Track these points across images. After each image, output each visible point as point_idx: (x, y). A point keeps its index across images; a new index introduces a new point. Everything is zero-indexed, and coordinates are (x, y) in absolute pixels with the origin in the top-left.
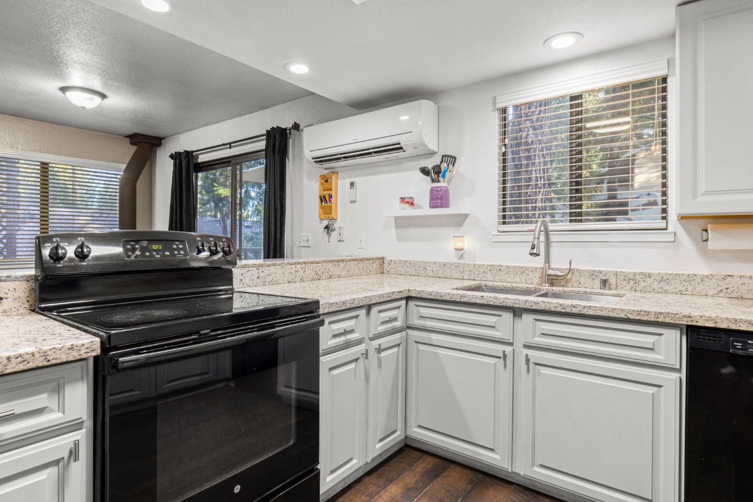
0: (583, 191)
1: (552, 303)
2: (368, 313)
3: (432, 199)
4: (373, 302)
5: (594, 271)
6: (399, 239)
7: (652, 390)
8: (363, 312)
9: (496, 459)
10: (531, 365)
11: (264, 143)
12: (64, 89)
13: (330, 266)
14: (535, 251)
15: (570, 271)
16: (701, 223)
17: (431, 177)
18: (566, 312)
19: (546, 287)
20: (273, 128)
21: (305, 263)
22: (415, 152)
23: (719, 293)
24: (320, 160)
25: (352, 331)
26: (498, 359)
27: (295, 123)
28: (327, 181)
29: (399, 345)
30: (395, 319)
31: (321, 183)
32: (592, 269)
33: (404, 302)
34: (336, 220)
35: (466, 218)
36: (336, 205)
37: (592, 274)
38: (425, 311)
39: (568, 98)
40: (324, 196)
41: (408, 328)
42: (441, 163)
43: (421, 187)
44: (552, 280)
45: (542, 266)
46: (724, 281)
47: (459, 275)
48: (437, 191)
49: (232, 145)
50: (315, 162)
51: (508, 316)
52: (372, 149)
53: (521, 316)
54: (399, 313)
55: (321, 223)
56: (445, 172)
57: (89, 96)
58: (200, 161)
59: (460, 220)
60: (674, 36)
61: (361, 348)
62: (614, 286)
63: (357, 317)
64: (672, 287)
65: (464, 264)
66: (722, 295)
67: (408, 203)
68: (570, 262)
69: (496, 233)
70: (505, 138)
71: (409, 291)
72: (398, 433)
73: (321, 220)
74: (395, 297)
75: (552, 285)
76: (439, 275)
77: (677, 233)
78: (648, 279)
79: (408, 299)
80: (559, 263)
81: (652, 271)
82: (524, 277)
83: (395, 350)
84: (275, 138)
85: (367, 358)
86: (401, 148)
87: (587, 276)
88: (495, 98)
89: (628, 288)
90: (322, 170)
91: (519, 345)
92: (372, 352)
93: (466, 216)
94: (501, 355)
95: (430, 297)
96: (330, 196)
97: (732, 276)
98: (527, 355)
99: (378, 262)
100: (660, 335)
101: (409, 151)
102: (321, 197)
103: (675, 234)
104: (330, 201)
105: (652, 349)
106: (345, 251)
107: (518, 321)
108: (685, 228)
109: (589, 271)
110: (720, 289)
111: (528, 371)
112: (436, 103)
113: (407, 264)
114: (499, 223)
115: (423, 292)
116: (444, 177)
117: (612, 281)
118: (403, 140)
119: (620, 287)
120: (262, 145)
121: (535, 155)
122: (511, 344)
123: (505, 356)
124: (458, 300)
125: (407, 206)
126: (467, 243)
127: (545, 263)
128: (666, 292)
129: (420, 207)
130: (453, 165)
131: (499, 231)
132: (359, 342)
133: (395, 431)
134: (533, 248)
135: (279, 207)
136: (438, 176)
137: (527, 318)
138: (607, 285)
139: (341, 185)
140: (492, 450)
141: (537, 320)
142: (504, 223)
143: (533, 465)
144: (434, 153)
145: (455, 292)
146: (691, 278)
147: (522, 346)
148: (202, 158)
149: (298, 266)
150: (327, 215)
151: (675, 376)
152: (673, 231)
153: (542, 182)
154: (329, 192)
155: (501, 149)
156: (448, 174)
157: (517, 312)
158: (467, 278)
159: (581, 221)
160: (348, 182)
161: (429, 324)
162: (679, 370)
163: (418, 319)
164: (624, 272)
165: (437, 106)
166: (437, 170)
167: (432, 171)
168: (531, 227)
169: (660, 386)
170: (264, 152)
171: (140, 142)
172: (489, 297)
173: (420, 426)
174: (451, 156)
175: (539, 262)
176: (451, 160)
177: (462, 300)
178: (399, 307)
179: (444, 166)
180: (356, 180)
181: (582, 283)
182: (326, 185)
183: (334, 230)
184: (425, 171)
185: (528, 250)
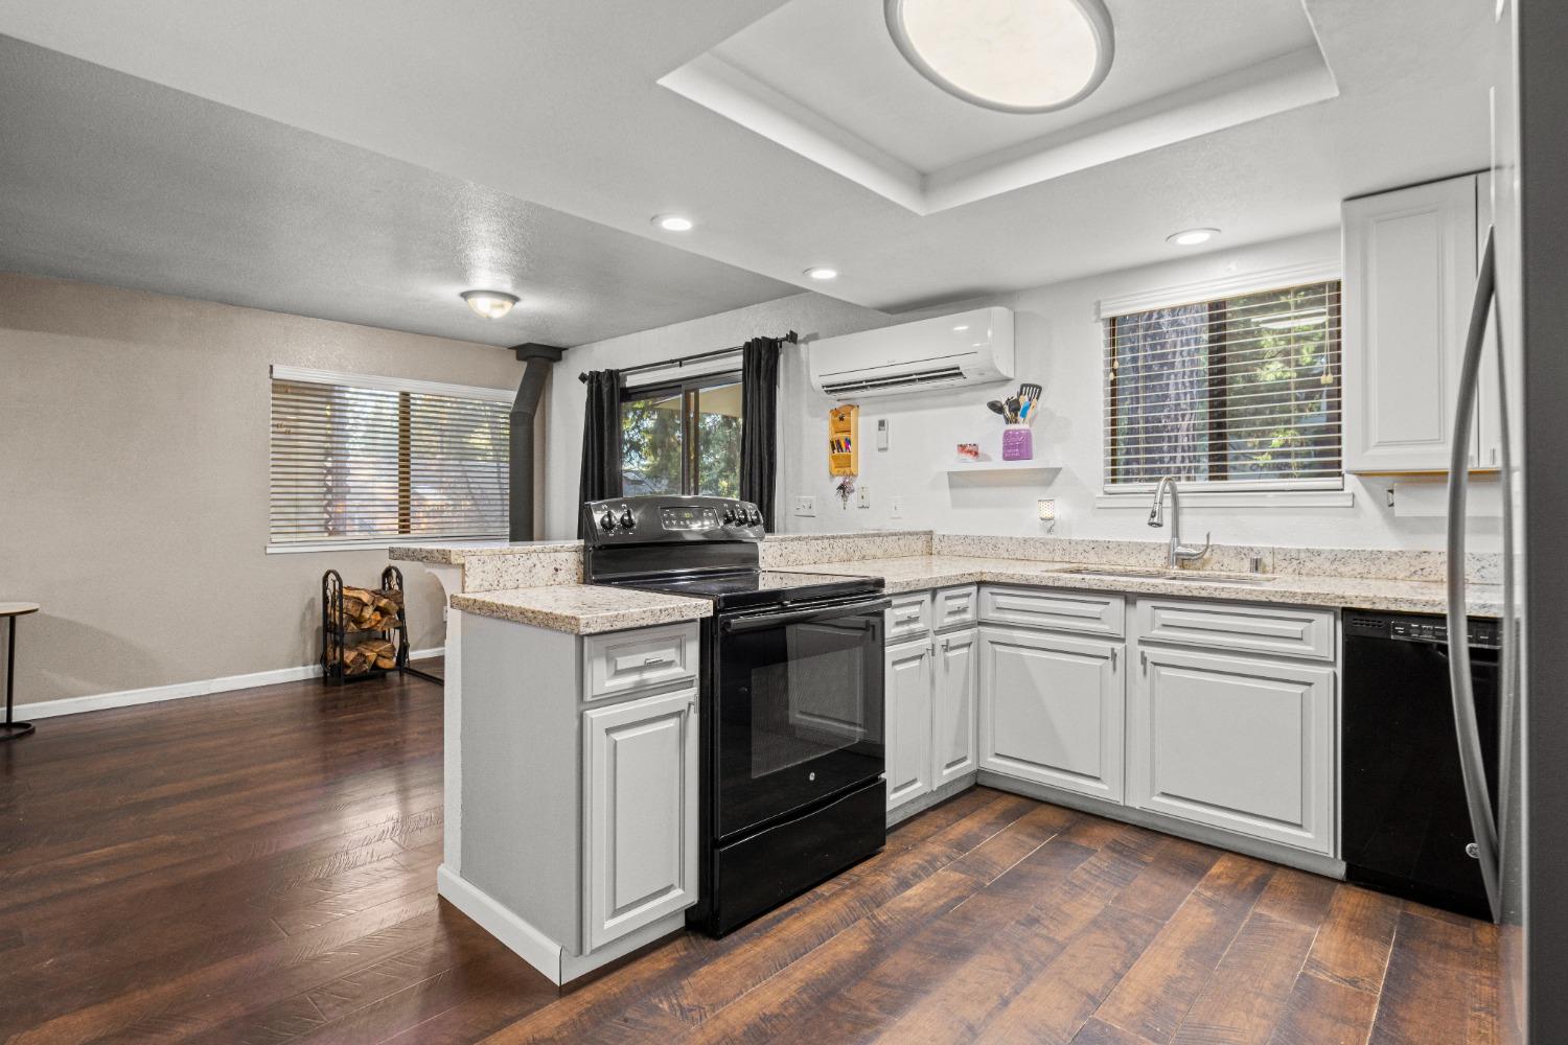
0: (1228, 436)
1: (1177, 587)
2: (933, 599)
3: (1006, 447)
4: (939, 585)
5: (1243, 548)
6: (955, 504)
7: (1300, 689)
8: (927, 597)
9: (1103, 791)
10: (1149, 665)
11: (740, 358)
12: (465, 295)
13: (862, 542)
14: (1155, 520)
15: (1207, 547)
16: (1388, 482)
17: (1005, 417)
18: (1192, 596)
19: (1175, 570)
20: (757, 340)
21: (833, 537)
22: (981, 379)
23: (1411, 575)
24: (832, 389)
25: (916, 620)
26: (1104, 661)
27: (791, 332)
28: (841, 419)
29: (969, 645)
30: (964, 610)
31: (833, 422)
32: (1239, 545)
33: (975, 588)
34: (856, 476)
35: (1058, 473)
36: (857, 453)
37: (1239, 552)
38: (1003, 601)
39: (1207, 306)
40: (838, 442)
41: (980, 624)
42: (1019, 397)
43: (990, 431)
44: (1183, 561)
45: (1168, 542)
46: (1418, 560)
47: (1046, 556)
48: (1014, 436)
49: (684, 362)
50: (826, 391)
51: (1117, 604)
52: (916, 374)
53: (1135, 603)
54: (969, 602)
55: (831, 481)
56: (1027, 408)
57: (498, 301)
58: (628, 385)
59: (1049, 476)
60: (1338, 229)
61: (926, 642)
62: (1270, 568)
63: (921, 603)
64: (1350, 568)
65: (1055, 540)
66: (1416, 577)
67: (970, 452)
68: (1208, 536)
69: (1101, 495)
70: (1114, 360)
71: (982, 573)
72: (968, 762)
73: (832, 476)
74: (964, 581)
75: (1183, 567)
76: (1018, 556)
77: (1356, 494)
78: (1318, 558)
79: (981, 584)
80: (1192, 539)
81: (1322, 548)
82: (1143, 557)
83: (964, 651)
84: (760, 353)
85: (933, 655)
86: (961, 374)
87: (1233, 555)
88: (1098, 304)
89: (1290, 570)
90: (835, 401)
91: (1132, 641)
92: (938, 649)
93: (1057, 471)
94: (1109, 655)
95: (1011, 581)
96: (848, 442)
97: (1429, 553)
98: (1143, 653)
99: (923, 537)
100: (1310, 621)
101: (971, 377)
102: (832, 443)
103: (1354, 496)
104: (847, 448)
105: (1301, 639)
106: (870, 523)
107: (1131, 610)
108: (1368, 489)
109: (1236, 548)
110: (1413, 569)
111: (1145, 673)
112: (1010, 309)
113: (968, 541)
114: (1106, 481)
115: (1001, 574)
116: (1024, 415)
117: (1268, 560)
118: (963, 364)
119: (1279, 569)
120: (737, 362)
121: (1174, 353)
122: (1123, 640)
123: (1114, 656)
124: (1050, 584)
125: (969, 458)
126: (1058, 510)
127: (1173, 536)
128: (1341, 575)
129: (987, 458)
130: (1037, 398)
131: (1106, 493)
132: (923, 635)
133: (964, 759)
134: (1153, 517)
135: (766, 457)
136: (1016, 415)
137: (1144, 606)
138: (1260, 568)
139: (864, 425)
140: (1097, 779)
141: (1155, 608)
142: (1114, 481)
143: (1152, 794)
144: (1008, 380)
145: (1045, 574)
146: (1374, 556)
147: (1137, 642)
148: (632, 381)
149: (826, 541)
150: (842, 470)
151: (1328, 670)
152: (1350, 492)
153: (1188, 401)
154: (845, 435)
155: (1107, 375)
156: (1030, 413)
157: (1130, 598)
158: (1059, 559)
159: (1225, 478)
160: (875, 419)
161: (1010, 617)
162: (1333, 664)
163: (993, 611)
164: (1284, 549)
165: (1012, 313)
166: (1015, 406)
167: (1007, 408)
168: (1153, 486)
169: (1310, 684)
170: (741, 372)
171: (534, 356)
172: (1092, 581)
173: (997, 755)
174: (1034, 386)
175: (1163, 536)
176: (1037, 390)
177: (1056, 585)
178: (968, 595)
179: (1024, 400)
180: (889, 417)
181: (1226, 564)
182: (841, 425)
183: (853, 491)
184: (996, 407)
185: (1146, 518)
